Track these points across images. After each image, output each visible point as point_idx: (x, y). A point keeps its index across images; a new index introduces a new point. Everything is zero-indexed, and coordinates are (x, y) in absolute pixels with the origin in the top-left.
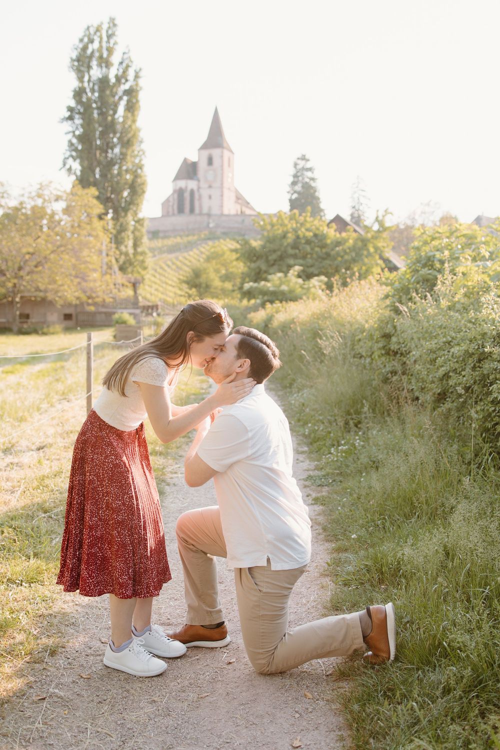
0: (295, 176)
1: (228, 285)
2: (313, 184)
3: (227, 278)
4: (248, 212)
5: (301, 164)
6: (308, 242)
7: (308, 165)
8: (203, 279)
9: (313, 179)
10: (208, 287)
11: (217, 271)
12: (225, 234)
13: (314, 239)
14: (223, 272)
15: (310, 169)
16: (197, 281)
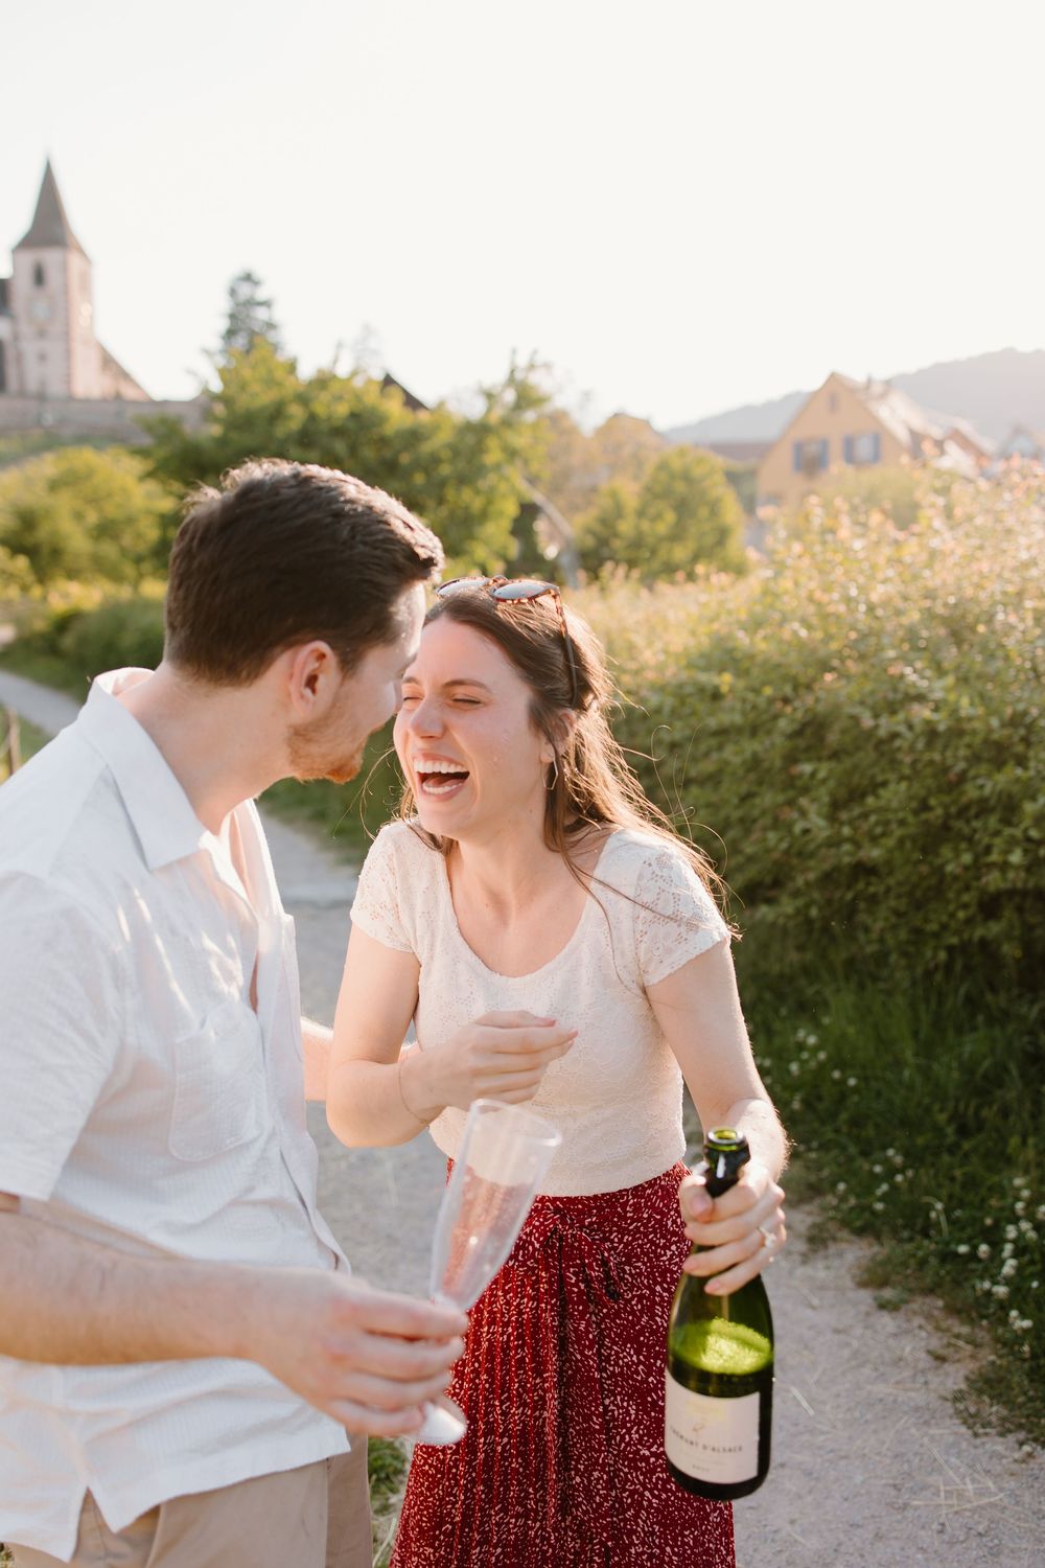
0: (233, 317)
1: (109, 549)
2: (272, 336)
3: (106, 530)
4: (129, 393)
5: (245, 291)
6: (338, 432)
7: (261, 294)
8: (42, 533)
9: (271, 326)
10: (56, 553)
11: (79, 516)
12: (82, 439)
13: (352, 425)
14: (92, 518)
15: (267, 304)
16: (29, 540)
